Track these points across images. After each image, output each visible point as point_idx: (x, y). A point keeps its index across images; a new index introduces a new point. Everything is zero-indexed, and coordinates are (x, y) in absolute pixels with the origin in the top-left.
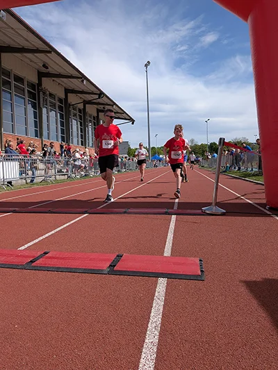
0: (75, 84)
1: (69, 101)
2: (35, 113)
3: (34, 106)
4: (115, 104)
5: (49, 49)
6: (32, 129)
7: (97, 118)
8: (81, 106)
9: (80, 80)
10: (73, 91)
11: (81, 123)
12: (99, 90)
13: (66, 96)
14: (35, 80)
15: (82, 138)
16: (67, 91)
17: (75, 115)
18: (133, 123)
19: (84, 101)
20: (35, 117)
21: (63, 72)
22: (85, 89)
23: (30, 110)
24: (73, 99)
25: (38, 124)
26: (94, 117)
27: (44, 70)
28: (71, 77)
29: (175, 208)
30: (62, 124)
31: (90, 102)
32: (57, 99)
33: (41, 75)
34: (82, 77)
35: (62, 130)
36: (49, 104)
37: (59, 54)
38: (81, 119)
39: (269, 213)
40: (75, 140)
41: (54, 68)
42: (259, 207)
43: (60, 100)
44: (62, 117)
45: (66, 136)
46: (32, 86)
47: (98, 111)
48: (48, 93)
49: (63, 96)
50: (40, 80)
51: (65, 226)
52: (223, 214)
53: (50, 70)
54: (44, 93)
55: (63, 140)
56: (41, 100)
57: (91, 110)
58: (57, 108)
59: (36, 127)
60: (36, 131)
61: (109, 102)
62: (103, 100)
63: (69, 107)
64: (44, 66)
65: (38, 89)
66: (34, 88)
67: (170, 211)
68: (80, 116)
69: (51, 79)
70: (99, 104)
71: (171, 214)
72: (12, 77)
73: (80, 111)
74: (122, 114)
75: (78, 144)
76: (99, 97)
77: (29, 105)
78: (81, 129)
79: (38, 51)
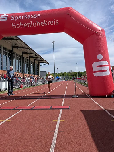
0: (27, 51)
2: (10, 61)
3: (10, 59)
4: (41, 57)
5: (17, 39)
7: (34, 63)
8: (28, 58)
9: (28, 49)
10: (25, 53)
11: (28, 65)
12: (36, 53)
13: (22, 54)
14: (11, 49)
15: (28, 71)
16: (23, 53)
17: (25, 61)
18: (48, 65)
19: (29, 56)
20: (10, 63)
21: (22, 46)
22: (30, 52)
23: (9, 60)
24: (25, 56)
27: (15, 45)
28: (25, 48)
29: (65, 96)
30: (21, 65)
31: (32, 57)
32: (19, 56)
33: (13, 47)
34: (29, 48)
35: (21, 68)
36: (16, 58)
37: (21, 41)
38: (28, 63)
40: (25, 72)
41: (19, 44)
42: (88, 96)
43: (20, 56)
44: (20, 62)
45: (22, 71)
46: (9, 51)
47: (35, 60)
48: (16, 54)
50: (13, 49)
52: (77, 98)
53: (17, 46)
54: (14, 54)
55: (21, 72)
56: (13, 56)
57: (32, 60)
58: (19, 59)
61: (39, 57)
62: (38, 56)
63: (24, 58)
64: (15, 44)
65: (12, 52)
66: (10, 52)
67: (63, 97)
68: (28, 62)
69: (17, 49)
70: (35, 57)
71: (63, 98)
72: (2, 48)
73: (28, 60)
74: (44, 61)
75: (27, 73)
76: (36, 55)
77: (8, 58)
78: (28, 67)
79: (13, 39)
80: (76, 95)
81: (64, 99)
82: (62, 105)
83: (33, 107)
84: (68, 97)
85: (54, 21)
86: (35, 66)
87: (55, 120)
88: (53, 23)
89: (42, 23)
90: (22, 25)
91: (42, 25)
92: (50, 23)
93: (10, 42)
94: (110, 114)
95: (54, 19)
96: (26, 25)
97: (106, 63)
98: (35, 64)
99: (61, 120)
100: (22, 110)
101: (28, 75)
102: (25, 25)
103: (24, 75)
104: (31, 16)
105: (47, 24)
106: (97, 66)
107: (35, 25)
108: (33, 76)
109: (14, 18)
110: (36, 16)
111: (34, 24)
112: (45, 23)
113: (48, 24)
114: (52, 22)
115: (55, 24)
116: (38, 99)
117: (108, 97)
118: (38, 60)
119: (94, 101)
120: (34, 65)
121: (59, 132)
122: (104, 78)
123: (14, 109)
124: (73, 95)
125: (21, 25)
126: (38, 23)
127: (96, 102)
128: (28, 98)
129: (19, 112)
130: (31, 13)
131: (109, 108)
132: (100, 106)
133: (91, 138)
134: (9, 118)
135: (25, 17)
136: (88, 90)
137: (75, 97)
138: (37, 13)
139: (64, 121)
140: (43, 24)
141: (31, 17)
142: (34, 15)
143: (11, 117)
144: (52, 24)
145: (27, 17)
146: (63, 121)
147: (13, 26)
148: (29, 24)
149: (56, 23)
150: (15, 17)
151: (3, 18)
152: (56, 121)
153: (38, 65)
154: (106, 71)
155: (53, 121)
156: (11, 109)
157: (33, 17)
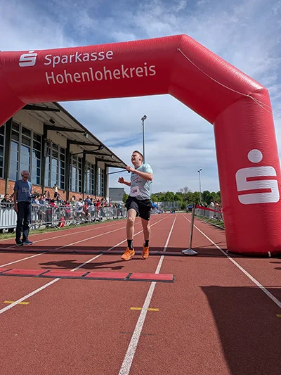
0: (79, 137)
1: (70, 151)
2: (38, 162)
3: (38, 155)
4: (113, 154)
5: (57, 108)
6: (34, 176)
7: (96, 167)
8: (81, 156)
9: (83, 134)
10: (75, 142)
11: (80, 171)
12: (100, 142)
13: (68, 146)
14: (42, 133)
15: (80, 185)
16: (69, 142)
17: (75, 163)
19: (84, 151)
20: (38, 165)
21: (67, 126)
22: (86, 141)
23: (34, 159)
24: (74, 149)
25: (41, 172)
26: (92, 165)
27: (50, 124)
28: (75, 131)
30: (62, 172)
31: (91, 152)
32: (59, 149)
33: (46, 127)
34: (86, 131)
35: (62, 180)
36: (52, 153)
37: (66, 113)
38: (80, 167)
39: (226, 254)
40: (74, 187)
41: (59, 122)
42: (223, 252)
43: (62, 150)
44: (62, 165)
45: (65, 186)
46: (37, 137)
47: (97, 160)
48: (52, 144)
49: (65, 146)
50: (45, 132)
52: (195, 255)
53: (56, 124)
54: (48, 144)
55: (62, 185)
56: (45, 150)
57: (90, 159)
58: (59, 155)
59: (38, 174)
60: (38, 178)
61: (108, 152)
62: (104, 151)
63: (71, 155)
64: (51, 121)
65: (43, 140)
66: (39, 139)
67: (160, 252)
68: (80, 165)
69: (55, 132)
70: (98, 154)
71: (161, 255)
72: (21, 129)
73: (80, 159)
74: (119, 164)
75: (76, 191)
76: (99, 149)
77: (34, 154)
78: (80, 176)
79: (47, 109)
80: (194, 249)
81: (162, 257)
82: (157, 272)
83: (85, 273)
84: (174, 252)
85: (145, 67)
86: (96, 174)
87: (135, 307)
88: (142, 71)
89: (117, 72)
90: (68, 77)
91: (117, 76)
92: (134, 72)
93: (40, 116)
94: (274, 299)
95: (145, 64)
96: (79, 77)
97: (270, 171)
98: (96, 169)
99: (149, 307)
100: (58, 279)
101: (79, 196)
102: (77, 76)
103: (71, 194)
104: (90, 55)
105: (129, 74)
106: (249, 179)
107: (99, 77)
108: (91, 199)
109: (50, 60)
110: (103, 56)
111: (99, 74)
112: (124, 73)
113: (130, 76)
114: (139, 70)
115: (146, 75)
116: (99, 254)
117: (273, 256)
118: (105, 161)
119: (237, 265)
121: (142, 335)
122: (264, 208)
123: (41, 276)
124: (185, 249)
125: (66, 76)
126: (108, 73)
127: (241, 269)
128: (77, 251)
129: (51, 283)
130: (90, 50)
131: (273, 284)
132: (251, 278)
133: (220, 355)
134: (26, 297)
135: (77, 57)
136: (224, 238)
137: (190, 254)
138: (106, 48)
139: (158, 310)
140: (119, 73)
141: (91, 57)
142: (98, 53)
143: (30, 295)
144: (139, 74)
145: (81, 58)
146: (155, 310)
147: (48, 78)
148: (86, 75)
149: (149, 72)
150: (55, 58)
151: (26, 59)
152: (139, 309)
153: (105, 173)
154: (269, 190)
155: (132, 308)
156: (31, 276)
157: (96, 57)
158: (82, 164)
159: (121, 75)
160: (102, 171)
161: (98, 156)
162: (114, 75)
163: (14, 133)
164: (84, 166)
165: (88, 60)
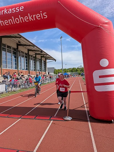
1: (29, 54)
2: (15, 60)
3: (15, 57)
4: (48, 54)
6: (14, 66)
7: (41, 60)
9: (33, 47)
10: (31, 50)
11: (34, 62)
14: (16, 47)
15: (35, 68)
16: (29, 50)
17: (32, 59)
18: (55, 61)
19: (36, 53)
20: (16, 61)
21: (26, 44)
22: (36, 50)
24: (31, 53)
28: (30, 45)
30: (27, 64)
31: (39, 54)
32: (24, 54)
33: (18, 45)
35: (27, 66)
36: (21, 55)
40: (32, 69)
41: (23, 42)
42: (87, 116)
43: (26, 54)
44: (26, 60)
46: (15, 49)
47: (41, 57)
48: (21, 52)
49: (27, 52)
51: (9, 128)
53: (21, 43)
54: (19, 52)
55: (27, 69)
57: (39, 57)
58: (25, 57)
59: (16, 65)
60: (16, 67)
61: (45, 54)
62: (43, 53)
64: (19, 42)
65: (17, 50)
68: (34, 59)
69: (22, 46)
70: (41, 54)
72: (6, 46)
73: (34, 57)
74: (50, 58)
76: (41, 53)
77: (13, 57)
78: (34, 64)
79: (16, 37)
85: (41, 14)
88: (40, 16)
89: (26, 18)
90: (2, 22)
91: (26, 20)
92: (35, 17)
95: (41, 12)
96: (8, 22)
101: (34, 72)
102: (6, 22)
104: (12, 10)
107: (17, 21)
110: (18, 10)
111: (17, 19)
112: (30, 18)
113: (33, 19)
114: (38, 16)
115: (42, 18)
116: (20, 118)
118: (45, 57)
120: (41, 62)
122: (110, 94)
126: (22, 19)
130: (12, 7)
135: (5, 12)
138: (20, 6)
140: (28, 19)
141: (12, 11)
142: (16, 8)
144: (38, 18)
145: (8, 12)
148: (10, 21)
149: (44, 16)
153: (45, 62)
157: (15, 10)
158: (35, 59)
159: (29, 19)
160: (44, 61)
161: (41, 55)
162: (25, 19)
163: (3, 48)
164: (36, 60)
165: (11, 12)
